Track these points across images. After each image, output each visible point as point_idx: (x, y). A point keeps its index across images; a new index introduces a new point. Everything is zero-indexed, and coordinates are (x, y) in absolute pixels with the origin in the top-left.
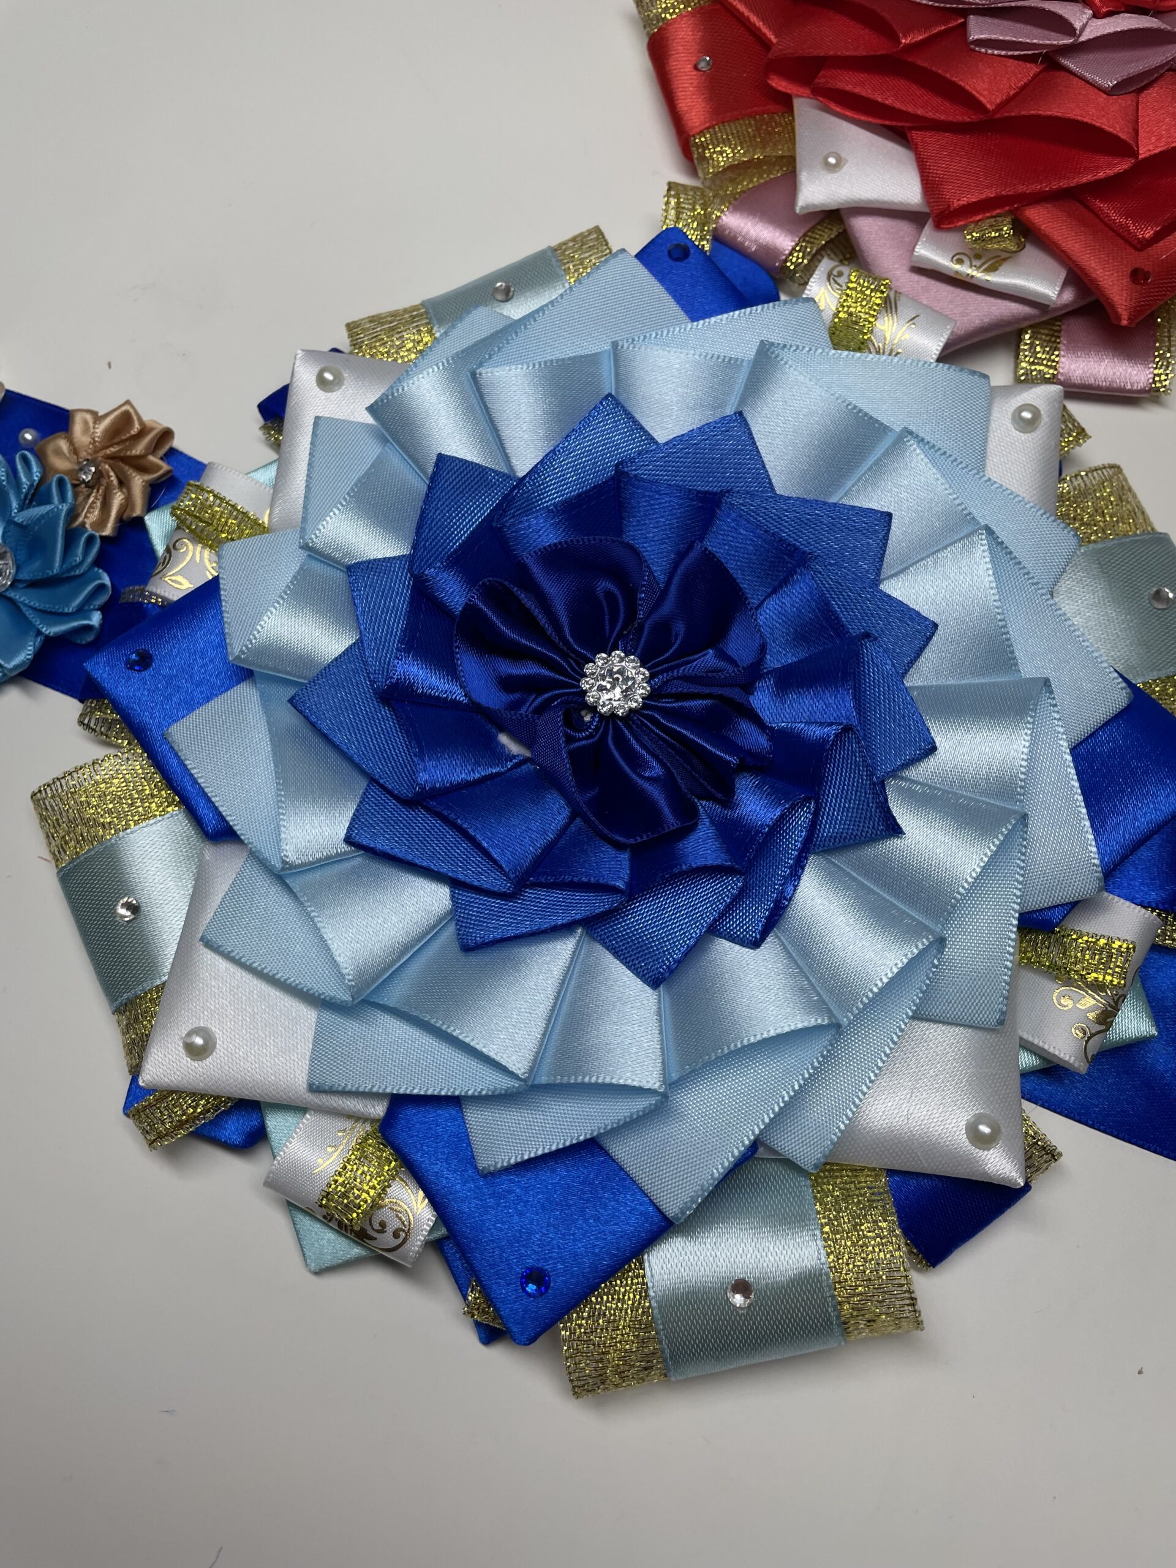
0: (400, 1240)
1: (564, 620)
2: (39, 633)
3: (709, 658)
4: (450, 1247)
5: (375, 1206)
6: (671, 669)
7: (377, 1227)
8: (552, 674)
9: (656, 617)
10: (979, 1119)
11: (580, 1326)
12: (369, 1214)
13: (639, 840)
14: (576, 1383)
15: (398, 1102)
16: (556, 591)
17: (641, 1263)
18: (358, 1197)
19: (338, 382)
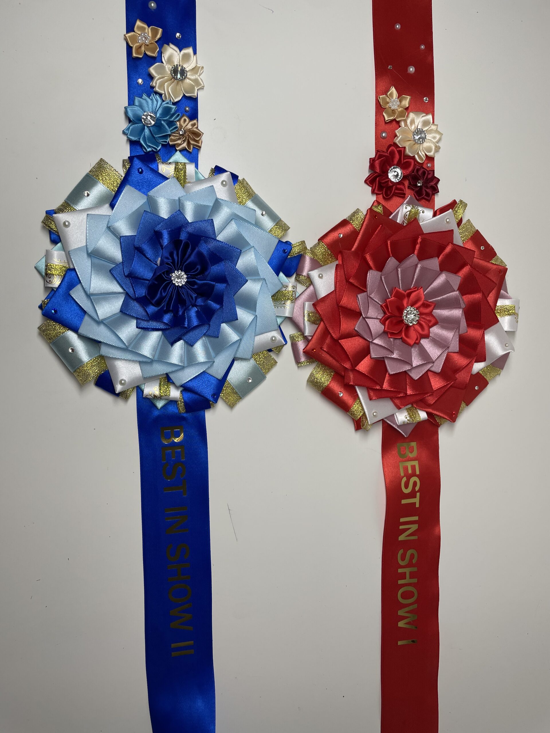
0: (49, 282)
1: (187, 262)
2: (140, 139)
3: (194, 296)
4: (53, 293)
5: (53, 275)
6: (188, 288)
7: (49, 276)
8: (176, 263)
9: (196, 280)
10: (125, 380)
11: (51, 323)
12: (50, 274)
13: (148, 296)
14: (40, 327)
15: (74, 269)
16: (192, 258)
17: (68, 330)
18: (53, 271)
19: (224, 186)
